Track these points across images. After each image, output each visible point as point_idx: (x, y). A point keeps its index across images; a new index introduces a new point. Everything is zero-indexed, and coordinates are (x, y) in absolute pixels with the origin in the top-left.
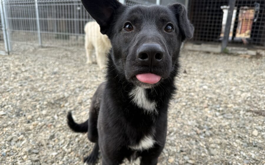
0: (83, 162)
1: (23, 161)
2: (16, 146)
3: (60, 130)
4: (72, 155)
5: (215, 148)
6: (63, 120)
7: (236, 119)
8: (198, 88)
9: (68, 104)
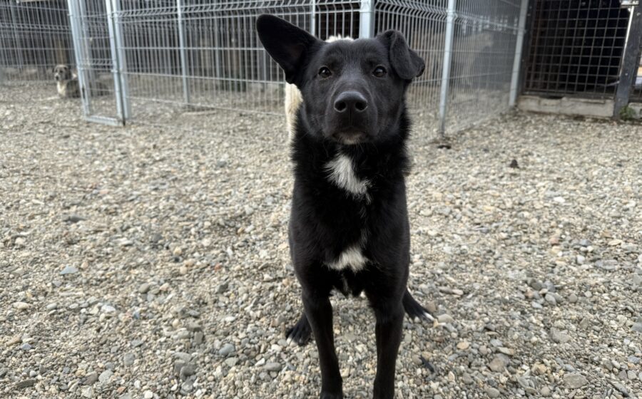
0: (285, 337)
1: (173, 328)
2: (157, 302)
3: (238, 277)
4: (262, 322)
5: (565, 328)
6: (243, 258)
7: (625, 272)
8: (542, 202)
9: (251, 227)
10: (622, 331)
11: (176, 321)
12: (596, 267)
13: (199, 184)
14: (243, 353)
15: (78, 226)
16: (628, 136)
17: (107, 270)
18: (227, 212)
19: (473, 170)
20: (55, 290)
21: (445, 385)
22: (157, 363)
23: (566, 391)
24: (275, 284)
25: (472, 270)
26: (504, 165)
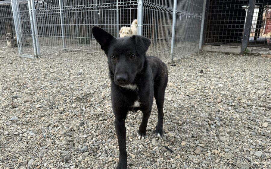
1: (60, 141)
2: (53, 131)
4: (99, 137)
5: (225, 136)
6: (90, 111)
7: (247, 113)
8: (213, 86)
9: (94, 99)
10: (247, 136)
11: (62, 138)
12: (236, 111)
13: (70, 82)
14: (91, 150)
15: (18, 100)
16: (247, 60)
17: (31, 118)
18: (83, 93)
19: (185, 74)
20: (7, 127)
21: (176, 160)
22: (54, 155)
23: (226, 160)
24: (104, 121)
25: (186, 114)
26: (198, 72)
